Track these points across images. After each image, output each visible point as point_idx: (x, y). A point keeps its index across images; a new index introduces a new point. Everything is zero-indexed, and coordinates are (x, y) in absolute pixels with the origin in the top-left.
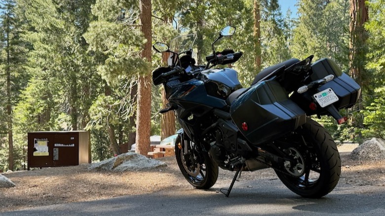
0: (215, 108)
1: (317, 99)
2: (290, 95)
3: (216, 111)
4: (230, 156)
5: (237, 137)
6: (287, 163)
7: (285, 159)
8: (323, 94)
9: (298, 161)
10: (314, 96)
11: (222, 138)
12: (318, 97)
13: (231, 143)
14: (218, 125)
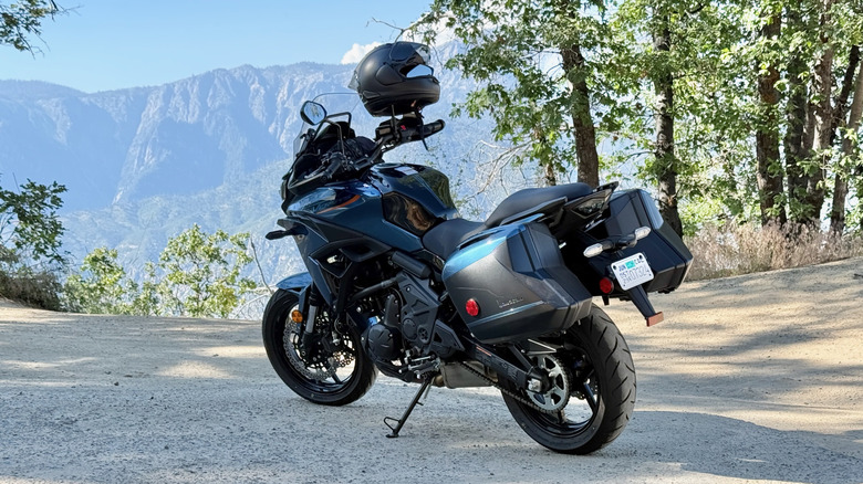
0: (394, 249)
1: (617, 273)
2: (561, 246)
3: (396, 256)
4: (411, 353)
5: (437, 318)
6: (534, 383)
7: (532, 374)
8: (627, 264)
9: (555, 382)
10: (613, 265)
11: (400, 313)
12: (618, 268)
13: (420, 326)
14: (395, 285)
